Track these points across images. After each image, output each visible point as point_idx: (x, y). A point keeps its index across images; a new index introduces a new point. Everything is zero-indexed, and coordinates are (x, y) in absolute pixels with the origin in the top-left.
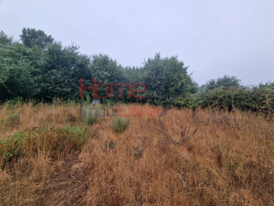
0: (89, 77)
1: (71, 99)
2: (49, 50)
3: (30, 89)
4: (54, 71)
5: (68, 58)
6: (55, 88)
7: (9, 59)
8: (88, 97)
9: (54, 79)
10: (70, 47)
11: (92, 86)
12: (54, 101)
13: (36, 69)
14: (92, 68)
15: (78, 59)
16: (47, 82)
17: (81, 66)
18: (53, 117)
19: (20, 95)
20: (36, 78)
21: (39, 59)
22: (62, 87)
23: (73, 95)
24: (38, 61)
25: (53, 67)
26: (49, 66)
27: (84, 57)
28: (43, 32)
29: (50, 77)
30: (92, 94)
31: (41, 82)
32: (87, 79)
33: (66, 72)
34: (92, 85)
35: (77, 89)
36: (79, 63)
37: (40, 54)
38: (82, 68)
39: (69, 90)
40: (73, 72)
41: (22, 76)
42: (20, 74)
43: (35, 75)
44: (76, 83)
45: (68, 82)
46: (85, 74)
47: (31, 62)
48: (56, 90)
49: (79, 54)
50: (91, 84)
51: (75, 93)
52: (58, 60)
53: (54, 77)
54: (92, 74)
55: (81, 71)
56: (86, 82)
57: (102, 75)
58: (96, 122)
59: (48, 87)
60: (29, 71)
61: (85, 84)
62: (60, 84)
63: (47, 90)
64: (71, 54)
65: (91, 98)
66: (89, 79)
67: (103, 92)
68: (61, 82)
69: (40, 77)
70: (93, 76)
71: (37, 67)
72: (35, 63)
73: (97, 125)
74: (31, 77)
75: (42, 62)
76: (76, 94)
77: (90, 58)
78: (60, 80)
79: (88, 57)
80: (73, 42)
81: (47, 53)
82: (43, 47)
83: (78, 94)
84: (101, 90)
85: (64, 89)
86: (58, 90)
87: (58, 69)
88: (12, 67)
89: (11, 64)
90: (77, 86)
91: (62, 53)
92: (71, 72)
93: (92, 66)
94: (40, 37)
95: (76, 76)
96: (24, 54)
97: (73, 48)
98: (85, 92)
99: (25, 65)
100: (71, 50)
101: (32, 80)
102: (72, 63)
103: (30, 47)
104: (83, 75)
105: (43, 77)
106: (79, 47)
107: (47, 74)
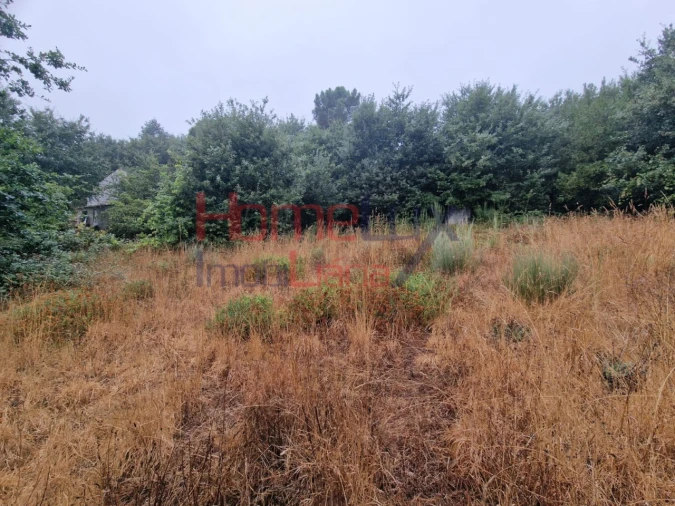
0: (438, 159)
1: (400, 217)
2: (355, 120)
3: (333, 204)
4: (365, 161)
5: (388, 125)
6: (369, 196)
7: (304, 158)
8: (437, 208)
9: (368, 179)
10: (392, 97)
11: (447, 180)
12: (371, 223)
13: (339, 166)
14: (446, 132)
15: (409, 122)
16: (356, 186)
17: (418, 136)
18: (373, 254)
20: (339, 183)
21: (341, 145)
22: (381, 193)
23: (404, 206)
24: (340, 149)
25: (364, 155)
26: (356, 155)
27: (422, 110)
28: (343, 88)
29: (359, 175)
30: (446, 200)
31: (346, 189)
32: (431, 164)
33: (387, 158)
34: (446, 177)
35: (411, 192)
36: (412, 129)
37: (342, 134)
38: (420, 141)
39: (395, 197)
40: (401, 155)
41: (321, 183)
42: (319, 179)
43: (337, 178)
44: (408, 178)
45: (392, 179)
46: (426, 154)
47: (330, 155)
48: (371, 201)
49: (411, 108)
50: (442, 175)
51: (407, 202)
52: (371, 137)
53: (367, 174)
54: (445, 149)
55: (417, 148)
56: (430, 173)
57: (473, 144)
58: (461, 267)
59: (357, 197)
60: (329, 171)
61: (428, 178)
62: (378, 188)
63: (356, 203)
64: (395, 115)
65: (444, 211)
66: (438, 162)
67: (476, 190)
68: (378, 182)
69: (344, 180)
70: (447, 153)
71: (340, 161)
72: (336, 154)
73: (466, 276)
74: (333, 182)
75: (345, 150)
76: (408, 205)
77: (436, 108)
78: (377, 179)
79: (433, 108)
80: (396, 83)
81: (352, 128)
82: (344, 119)
83: (414, 203)
84: (470, 186)
85: (386, 197)
86: (374, 201)
87: (373, 156)
88: (308, 171)
89: (306, 165)
90: (411, 186)
91: (378, 119)
92: (397, 157)
93: (444, 129)
94: (339, 100)
95: (407, 163)
96: (321, 144)
97: (398, 97)
98: (430, 196)
99: (323, 163)
100: (394, 106)
101: (334, 189)
102: (397, 135)
103: (327, 127)
104: (422, 156)
105: (349, 179)
106: (410, 91)
107: (355, 171)
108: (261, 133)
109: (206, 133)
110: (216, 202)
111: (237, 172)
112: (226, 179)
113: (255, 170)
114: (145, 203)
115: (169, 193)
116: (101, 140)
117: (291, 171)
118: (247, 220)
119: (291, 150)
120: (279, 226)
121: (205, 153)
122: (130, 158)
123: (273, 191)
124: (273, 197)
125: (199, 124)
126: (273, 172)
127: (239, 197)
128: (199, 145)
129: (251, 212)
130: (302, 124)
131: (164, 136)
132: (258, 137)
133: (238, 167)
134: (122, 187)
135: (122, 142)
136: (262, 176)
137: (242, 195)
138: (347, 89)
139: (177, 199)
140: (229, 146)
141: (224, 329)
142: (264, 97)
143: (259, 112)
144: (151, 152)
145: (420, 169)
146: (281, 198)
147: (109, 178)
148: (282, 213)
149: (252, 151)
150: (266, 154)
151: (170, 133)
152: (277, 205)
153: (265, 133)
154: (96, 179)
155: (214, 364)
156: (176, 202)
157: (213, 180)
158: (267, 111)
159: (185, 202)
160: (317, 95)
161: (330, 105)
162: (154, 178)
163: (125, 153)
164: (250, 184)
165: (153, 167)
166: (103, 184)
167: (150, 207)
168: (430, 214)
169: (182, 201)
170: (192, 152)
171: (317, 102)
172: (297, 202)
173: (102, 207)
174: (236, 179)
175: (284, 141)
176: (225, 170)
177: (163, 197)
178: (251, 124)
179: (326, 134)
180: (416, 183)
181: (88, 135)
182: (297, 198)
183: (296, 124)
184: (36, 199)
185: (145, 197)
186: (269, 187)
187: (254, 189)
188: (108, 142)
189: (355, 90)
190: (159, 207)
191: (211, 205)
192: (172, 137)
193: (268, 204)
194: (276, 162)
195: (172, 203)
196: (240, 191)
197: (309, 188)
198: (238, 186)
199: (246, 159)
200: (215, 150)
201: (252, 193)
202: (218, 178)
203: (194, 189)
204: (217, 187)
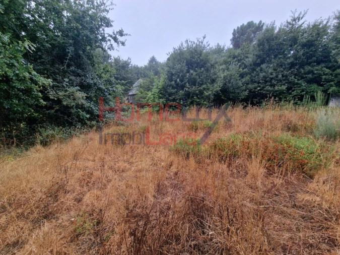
0: (325, 58)
2: (259, 40)
3: (238, 93)
4: (263, 66)
5: (284, 40)
6: (263, 87)
7: (224, 66)
8: (319, 95)
9: (264, 77)
10: (289, 20)
11: (331, 74)
13: (244, 70)
15: (302, 35)
16: (255, 82)
17: (309, 44)
19: (230, 100)
20: (244, 80)
21: (247, 57)
22: (273, 86)
23: (290, 94)
24: (247, 60)
25: (263, 62)
26: (257, 62)
27: (315, 26)
28: (252, 22)
29: (258, 75)
30: (329, 89)
31: (248, 84)
32: (318, 63)
33: (281, 62)
34: (331, 72)
35: (297, 84)
36: (305, 40)
37: (249, 51)
38: (309, 48)
39: (284, 88)
40: (292, 59)
41: (232, 80)
43: (243, 77)
44: (296, 75)
45: (283, 76)
46: (315, 57)
47: (240, 64)
48: (265, 91)
49: (305, 26)
50: (327, 71)
51: (293, 91)
52: (269, 50)
53: (264, 74)
54: (333, 52)
55: (307, 53)
56: (317, 70)
59: (255, 88)
60: (238, 73)
61: (314, 74)
62: (271, 82)
63: (254, 92)
64: (291, 32)
65: (326, 97)
66: (326, 62)
68: (272, 79)
69: (247, 78)
70: (334, 55)
71: (246, 67)
72: (243, 63)
74: (240, 80)
75: (250, 60)
76: (294, 93)
77: (328, 22)
78: (271, 76)
79: (325, 23)
80: (294, 11)
81: (256, 46)
82: (251, 41)
83: (299, 91)
85: (276, 88)
86: (267, 91)
87: (270, 62)
88: (225, 74)
89: (224, 71)
90: (298, 80)
91: (276, 38)
92: (289, 61)
93: (334, 37)
94: (249, 30)
95: (296, 65)
96: (234, 58)
97: (294, 20)
98: (314, 87)
99: (234, 68)
100: (290, 26)
101: (240, 84)
102: (291, 46)
103: (239, 47)
104: (311, 58)
105: (250, 78)
106: (306, 13)
107: (255, 72)
108: (201, 55)
109: (174, 59)
110: (176, 92)
111: (187, 76)
112: (181, 81)
113: (196, 75)
114: (148, 93)
115: (157, 88)
116: (134, 67)
117: (215, 74)
118: (190, 101)
119: (216, 63)
120: (206, 105)
121: (173, 68)
122: (144, 74)
123: (204, 86)
124: (204, 89)
125: (172, 55)
126: (205, 76)
127: (187, 89)
128: (171, 64)
129: (193, 97)
130: (223, 48)
131: (157, 63)
132: (199, 58)
133: (188, 74)
134: (140, 86)
135: (141, 67)
136: (199, 78)
137: (189, 88)
138: (255, 22)
139: (160, 90)
140: (184, 64)
141: (178, 152)
142: (204, 35)
143: (201, 44)
144: (152, 71)
145: (307, 68)
146: (208, 89)
147: (136, 83)
148: (208, 97)
149: (195, 65)
150: (203, 66)
151: (159, 61)
152: (206, 93)
153: (203, 55)
154: (132, 83)
155: (172, 167)
156: (160, 92)
157: (176, 81)
158: (205, 43)
159: (164, 92)
160: (234, 30)
161: (243, 34)
162: (152, 82)
163: (142, 72)
164: (193, 82)
165: (152, 77)
166: (134, 85)
167: (150, 94)
168: (313, 99)
169: (162, 92)
170: (168, 68)
171: (234, 34)
172: (217, 92)
173: (133, 95)
174: (186, 80)
175: (213, 59)
176: (182, 76)
177: (155, 90)
178: (196, 51)
179: (238, 51)
180: (302, 78)
181: (130, 65)
182: (217, 89)
183: (220, 48)
184: (114, 91)
185: (148, 91)
186: (202, 84)
187: (195, 85)
188: (136, 68)
189: (261, 22)
190: (153, 94)
191: (174, 93)
192: (160, 63)
193: (201, 92)
194: (207, 70)
195: (158, 93)
196: (188, 86)
197: (225, 84)
198: (187, 84)
199: (192, 69)
200: (178, 66)
201: (194, 87)
202: (178, 80)
203: (167, 86)
204: (177, 85)
